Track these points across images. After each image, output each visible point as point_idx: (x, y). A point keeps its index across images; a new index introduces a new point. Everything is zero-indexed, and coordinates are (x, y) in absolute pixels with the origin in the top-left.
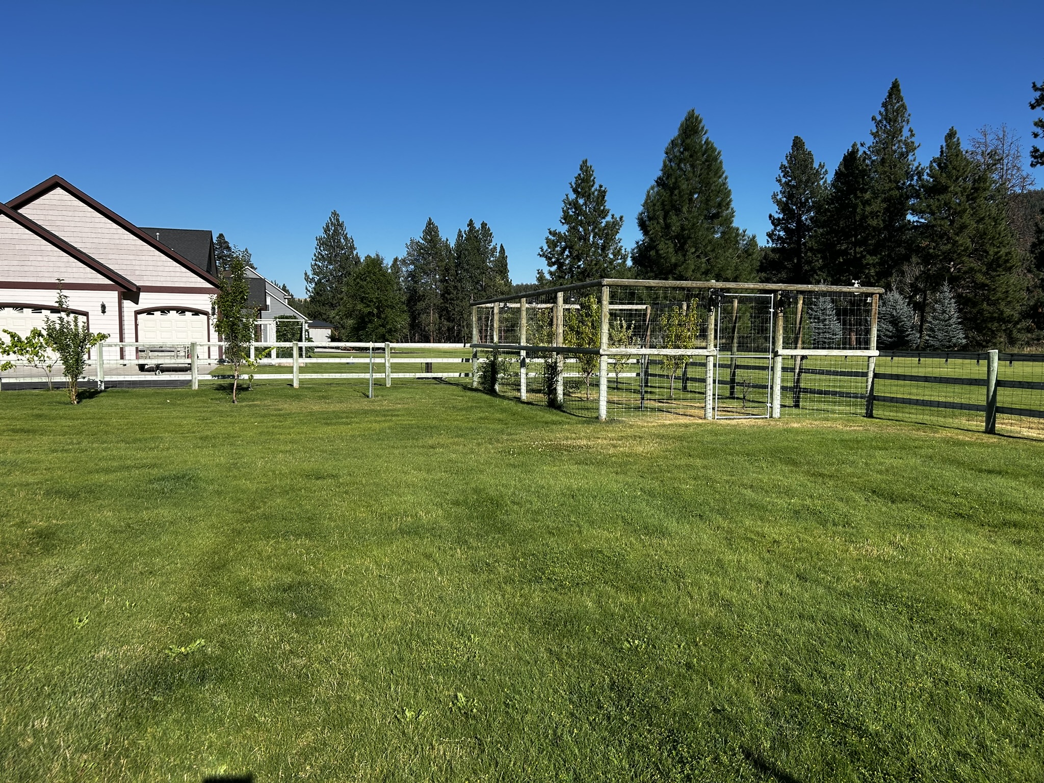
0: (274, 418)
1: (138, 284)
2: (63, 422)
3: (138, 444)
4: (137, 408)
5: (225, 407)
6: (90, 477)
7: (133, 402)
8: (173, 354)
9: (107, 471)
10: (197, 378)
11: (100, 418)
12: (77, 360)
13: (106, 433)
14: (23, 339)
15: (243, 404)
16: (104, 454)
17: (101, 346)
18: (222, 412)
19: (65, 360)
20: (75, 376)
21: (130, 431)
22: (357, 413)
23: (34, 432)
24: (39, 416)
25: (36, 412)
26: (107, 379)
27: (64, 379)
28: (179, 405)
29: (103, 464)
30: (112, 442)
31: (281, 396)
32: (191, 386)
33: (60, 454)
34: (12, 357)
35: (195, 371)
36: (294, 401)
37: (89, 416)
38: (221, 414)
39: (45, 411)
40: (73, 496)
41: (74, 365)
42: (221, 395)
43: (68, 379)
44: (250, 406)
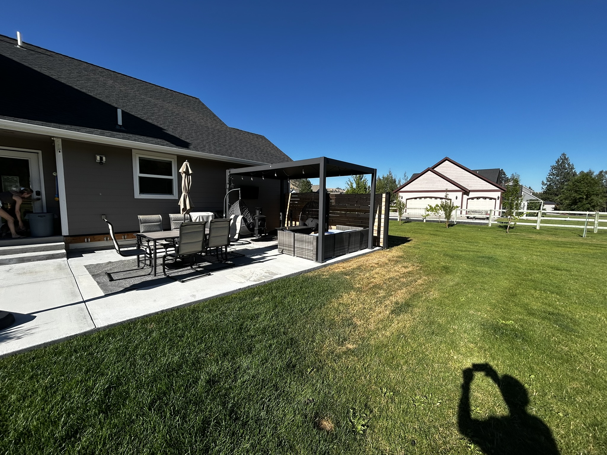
0: (528, 241)
1: (469, 189)
2: (444, 233)
3: (470, 244)
4: (468, 231)
5: (504, 234)
6: (456, 252)
7: (467, 229)
8: (480, 213)
9: (462, 251)
10: (490, 222)
11: (456, 233)
12: (449, 214)
13: (459, 238)
14: (433, 207)
15: (512, 233)
16: (459, 245)
17: (457, 210)
18: (502, 236)
19: (446, 214)
20: (448, 219)
21: (467, 238)
22: (577, 244)
23: (436, 235)
24: (437, 231)
25: (436, 229)
26: (457, 220)
27: (444, 220)
28: (484, 231)
29: (459, 248)
30: (461, 241)
31: (530, 232)
32: (488, 225)
33: (445, 243)
34: (430, 212)
35: (491, 220)
36: (537, 234)
37: (452, 232)
38: (503, 236)
39: (439, 229)
40: (452, 257)
41: (448, 216)
42: (501, 229)
43: (446, 220)
44: (515, 235)
